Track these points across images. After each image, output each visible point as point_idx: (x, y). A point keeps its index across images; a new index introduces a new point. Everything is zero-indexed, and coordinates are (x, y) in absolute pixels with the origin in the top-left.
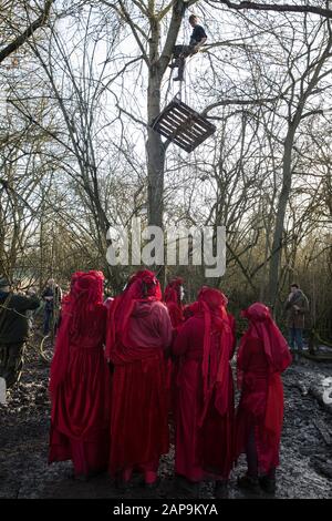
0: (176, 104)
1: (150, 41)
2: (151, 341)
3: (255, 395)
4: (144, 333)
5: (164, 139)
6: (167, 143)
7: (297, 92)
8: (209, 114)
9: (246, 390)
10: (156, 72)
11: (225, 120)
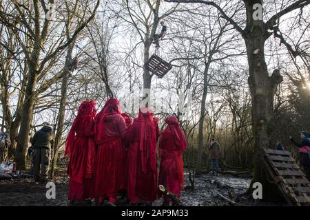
0: (154, 56)
1: (146, 34)
2: (114, 133)
3: (167, 161)
4: (110, 130)
5: (151, 73)
6: (153, 75)
7: (208, 50)
8: (172, 63)
9: (163, 158)
10: (147, 45)
11: (180, 67)
